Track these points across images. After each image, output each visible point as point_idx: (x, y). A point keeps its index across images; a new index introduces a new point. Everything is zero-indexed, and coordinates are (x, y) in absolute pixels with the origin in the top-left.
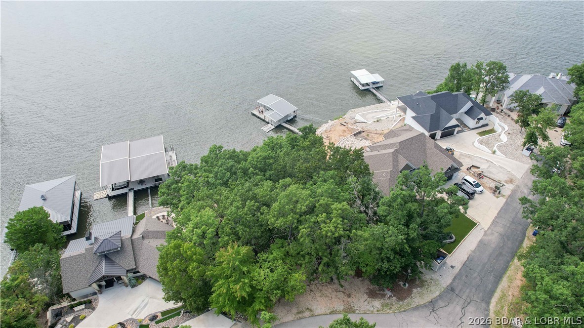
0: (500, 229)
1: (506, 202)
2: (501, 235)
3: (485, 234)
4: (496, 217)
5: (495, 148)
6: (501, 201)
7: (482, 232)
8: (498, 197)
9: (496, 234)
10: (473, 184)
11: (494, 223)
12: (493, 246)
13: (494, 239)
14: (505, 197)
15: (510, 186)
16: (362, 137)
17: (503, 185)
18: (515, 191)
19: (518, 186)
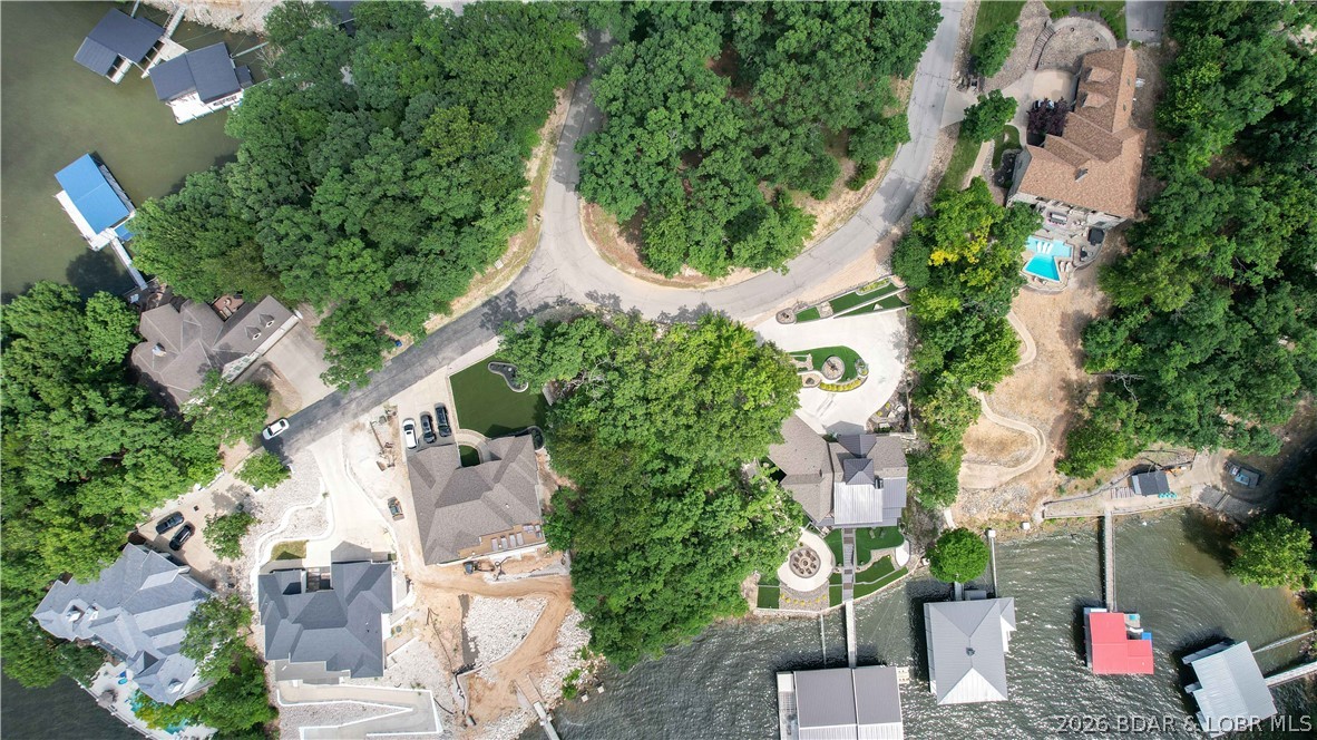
0: (431, 361)
1: (393, 393)
2: (436, 354)
3: (453, 359)
4: (422, 378)
5: (321, 497)
6: (392, 401)
7: (453, 364)
8: (395, 407)
9: (440, 357)
10: (412, 431)
11: (428, 372)
12: (456, 344)
13: (447, 352)
14: (385, 403)
15: (365, 419)
16: (466, 650)
17: (371, 423)
18: (366, 410)
19: (355, 416)
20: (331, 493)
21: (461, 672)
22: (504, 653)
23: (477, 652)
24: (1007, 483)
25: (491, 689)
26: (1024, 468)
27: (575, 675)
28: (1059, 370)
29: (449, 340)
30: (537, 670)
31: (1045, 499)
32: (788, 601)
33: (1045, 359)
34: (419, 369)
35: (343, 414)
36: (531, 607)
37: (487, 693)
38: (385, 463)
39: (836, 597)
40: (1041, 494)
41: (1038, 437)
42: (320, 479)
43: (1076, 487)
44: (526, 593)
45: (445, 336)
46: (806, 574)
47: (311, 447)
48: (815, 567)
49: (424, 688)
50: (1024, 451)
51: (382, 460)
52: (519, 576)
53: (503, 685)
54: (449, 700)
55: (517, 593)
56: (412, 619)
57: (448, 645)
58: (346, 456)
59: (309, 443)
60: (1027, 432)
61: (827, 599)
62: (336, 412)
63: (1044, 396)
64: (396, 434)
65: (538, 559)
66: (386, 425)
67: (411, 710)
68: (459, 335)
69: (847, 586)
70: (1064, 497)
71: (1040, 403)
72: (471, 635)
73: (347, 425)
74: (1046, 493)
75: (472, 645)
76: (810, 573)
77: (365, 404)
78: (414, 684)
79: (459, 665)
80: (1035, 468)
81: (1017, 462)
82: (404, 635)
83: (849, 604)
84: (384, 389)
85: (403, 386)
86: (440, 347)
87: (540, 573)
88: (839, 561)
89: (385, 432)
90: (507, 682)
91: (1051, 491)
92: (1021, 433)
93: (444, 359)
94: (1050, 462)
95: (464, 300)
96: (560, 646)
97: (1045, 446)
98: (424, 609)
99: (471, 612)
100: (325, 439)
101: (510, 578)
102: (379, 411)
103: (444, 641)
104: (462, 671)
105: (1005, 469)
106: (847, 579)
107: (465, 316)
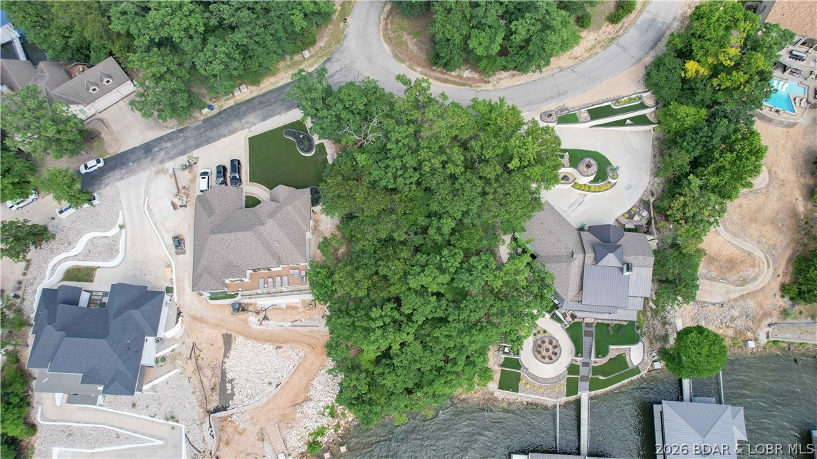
0: (236, 124)
1: (198, 146)
2: (240, 119)
3: (255, 124)
4: (225, 136)
5: (116, 230)
6: (195, 153)
7: (253, 128)
8: (197, 158)
9: (244, 121)
10: (207, 177)
11: (231, 133)
12: (259, 112)
13: (251, 118)
14: (189, 154)
15: (170, 165)
16: (223, 390)
17: (174, 169)
18: (172, 158)
19: (162, 162)
20: (128, 226)
21: (215, 412)
22: (257, 398)
23: (233, 394)
24: (735, 300)
25: (240, 434)
26: (750, 288)
27: (321, 432)
28: (788, 198)
29: (254, 109)
30: (286, 420)
31: (769, 321)
32: (528, 386)
33: (776, 186)
34: (223, 130)
35: (152, 159)
36: (288, 357)
37: (237, 436)
38: (178, 203)
39: (572, 388)
40: (766, 315)
41: (765, 260)
42: (121, 212)
43: (801, 313)
44: (286, 342)
45: (251, 105)
46: (547, 360)
47: (118, 184)
48: (556, 354)
49: (177, 422)
50: (751, 272)
51: (177, 201)
52: (282, 324)
53: (252, 431)
54: (199, 438)
55: (278, 341)
56: (177, 351)
57: (206, 383)
58: (146, 193)
59: (117, 180)
60: (756, 254)
61: (564, 388)
62: (147, 157)
63: (773, 222)
64: (193, 181)
65: (301, 310)
66: (186, 172)
67: (160, 442)
68: (262, 105)
69: (584, 379)
70: (789, 320)
71: (769, 228)
72: (229, 376)
73: (153, 169)
74: (771, 315)
75: (229, 386)
76: (551, 359)
77: (172, 153)
78: (168, 416)
79: (213, 405)
80: (762, 288)
81: (744, 282)
82: (168, 365)
83: (584, 396)
84: (191, 142)
85: (207, 142)
86: (245, 114)
87: (301, 324)
88: (579, 351)
89: (184, 177)
90: (257, 429)
91: (775, 313)
92: (750, 254)
93: (246, 123)
94: (776, 286)
95: (272, 79)
96: (310, 400)
97: (771, 270)
98: (189, 342)
99: (232, 353)
100: (132, 179)
101: (272, 325)
102: (183, 160)
103: (204, 379)
104: (216, 410)
105: (732, 287)
106: (584, 371)
107: (271, 92)
